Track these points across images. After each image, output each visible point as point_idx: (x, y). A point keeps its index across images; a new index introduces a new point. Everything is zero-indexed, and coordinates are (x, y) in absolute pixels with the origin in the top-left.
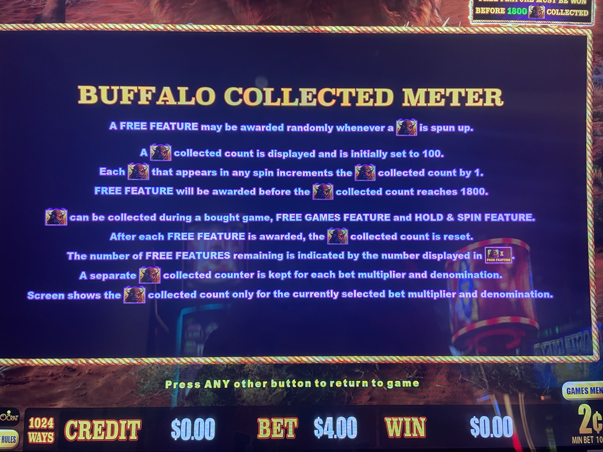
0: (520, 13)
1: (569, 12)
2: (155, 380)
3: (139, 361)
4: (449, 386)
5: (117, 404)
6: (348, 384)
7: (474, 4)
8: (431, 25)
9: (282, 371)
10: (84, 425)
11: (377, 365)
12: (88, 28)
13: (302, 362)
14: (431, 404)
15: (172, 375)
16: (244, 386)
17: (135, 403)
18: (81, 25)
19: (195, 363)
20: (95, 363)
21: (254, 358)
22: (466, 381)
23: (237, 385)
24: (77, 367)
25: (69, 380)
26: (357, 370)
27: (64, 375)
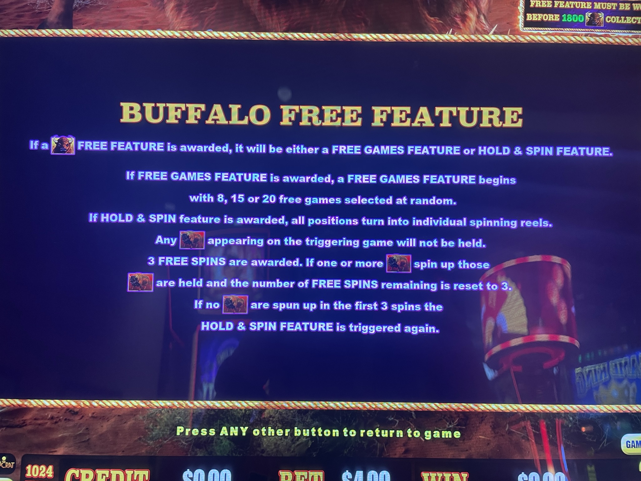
0: (576, 21)
1: (631, 20)
2: (165, 426)
3: (148, 404)
4: (494, 437)
5: (123, 451)
6: (380, 433)
7: (525, 10)
8: (476, 33)
9: (306, 418)
10: (86, 474)
11: (413, 413)
12: (97, 35)
13: (329, 408)
14: (474, 457)
15: (184, 420)
16: (264, 434)
17: (143, 451)
18: (89, 31)
19: (210, 407)
20: (100, 405)
21: (275, 402)
22: (514, 432)
23: (256, 432)
24: (79, 410)
25: (71, 424)
26: (391, 418)
27: (64, 418)
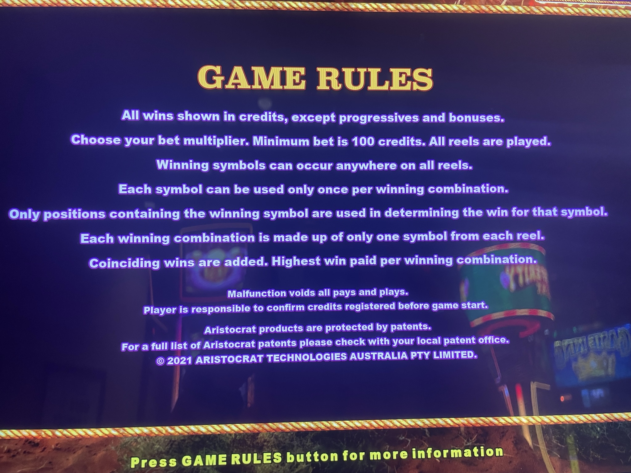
3: (121, 432)
4: (517, 454)
8: (487, 3)
11: (427, 431)
13: (332, 429)
15: (164, 449)
16: (257, 462)
19: (194, 433)
20: (64, 435)
21: (270, 424)
24: (40, 441)
25: (31, 458)
26: (402, 437)
27: (23, 451)
